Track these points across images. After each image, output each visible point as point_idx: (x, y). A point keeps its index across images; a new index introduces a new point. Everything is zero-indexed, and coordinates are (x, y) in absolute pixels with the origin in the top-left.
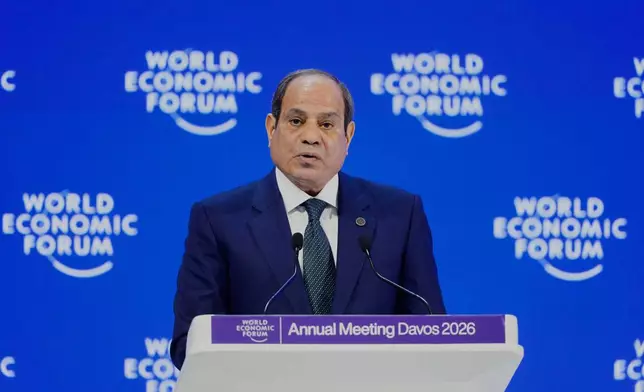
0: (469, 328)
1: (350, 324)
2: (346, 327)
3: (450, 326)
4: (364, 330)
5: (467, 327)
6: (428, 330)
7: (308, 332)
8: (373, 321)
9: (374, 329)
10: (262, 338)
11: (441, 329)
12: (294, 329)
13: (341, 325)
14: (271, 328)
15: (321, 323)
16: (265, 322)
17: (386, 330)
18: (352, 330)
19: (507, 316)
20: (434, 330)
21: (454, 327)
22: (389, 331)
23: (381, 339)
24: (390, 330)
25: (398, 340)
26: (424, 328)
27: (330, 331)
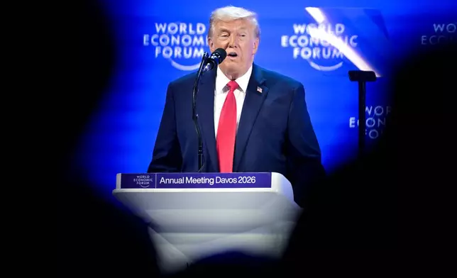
0: (252, 179)
1: (191, 178)
2: (189, 179)
3: (242, 179)
4: (198, 181)
6: (231, 181)
7: (170, 182)
8: (203, 176)
9: (203, 180)
10: (146, 185)
11: (238, 180)
12: (163, 180)
13: (187, 178)
14: (151, 180)
15: (176, 177)
16: (148, 177)
17: (209, 181)
18: (192, 180)
19: (273, 173)
20: (234, 181)
21: (245, 179)
23: (207, 186)
24: (212, 181)
25: (216, 186)
26: (229, 179)
27: (181, 181)
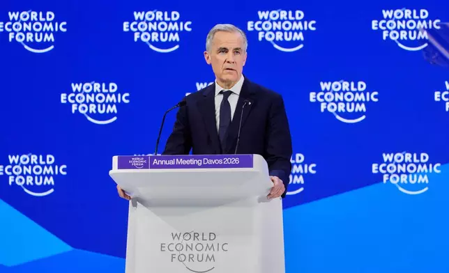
0: (236, 161)
1: (181, 159)
2: (179, 161)
3: (227, 160)
4: (187, 162)
5: (235, 160)
6: (217, 162)
7: (162, 163)
8: (192, 158)
9: (192, 162)
10: (141, 166)
11: (223, 161)
12: (155, 162)
13: (177, 160)
14: (145, 162)
15: (168, 159)
16: (142, 159)
17: (197, 162)
18: (182, 162)
20: (220, 162)
21: (229, 160)
22: (199, 162)
23: (195, 166)
25: (203, 166)
26: (215, 161)
27: (172, 162)
